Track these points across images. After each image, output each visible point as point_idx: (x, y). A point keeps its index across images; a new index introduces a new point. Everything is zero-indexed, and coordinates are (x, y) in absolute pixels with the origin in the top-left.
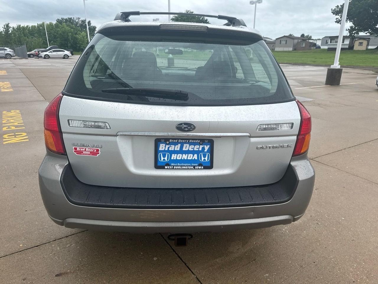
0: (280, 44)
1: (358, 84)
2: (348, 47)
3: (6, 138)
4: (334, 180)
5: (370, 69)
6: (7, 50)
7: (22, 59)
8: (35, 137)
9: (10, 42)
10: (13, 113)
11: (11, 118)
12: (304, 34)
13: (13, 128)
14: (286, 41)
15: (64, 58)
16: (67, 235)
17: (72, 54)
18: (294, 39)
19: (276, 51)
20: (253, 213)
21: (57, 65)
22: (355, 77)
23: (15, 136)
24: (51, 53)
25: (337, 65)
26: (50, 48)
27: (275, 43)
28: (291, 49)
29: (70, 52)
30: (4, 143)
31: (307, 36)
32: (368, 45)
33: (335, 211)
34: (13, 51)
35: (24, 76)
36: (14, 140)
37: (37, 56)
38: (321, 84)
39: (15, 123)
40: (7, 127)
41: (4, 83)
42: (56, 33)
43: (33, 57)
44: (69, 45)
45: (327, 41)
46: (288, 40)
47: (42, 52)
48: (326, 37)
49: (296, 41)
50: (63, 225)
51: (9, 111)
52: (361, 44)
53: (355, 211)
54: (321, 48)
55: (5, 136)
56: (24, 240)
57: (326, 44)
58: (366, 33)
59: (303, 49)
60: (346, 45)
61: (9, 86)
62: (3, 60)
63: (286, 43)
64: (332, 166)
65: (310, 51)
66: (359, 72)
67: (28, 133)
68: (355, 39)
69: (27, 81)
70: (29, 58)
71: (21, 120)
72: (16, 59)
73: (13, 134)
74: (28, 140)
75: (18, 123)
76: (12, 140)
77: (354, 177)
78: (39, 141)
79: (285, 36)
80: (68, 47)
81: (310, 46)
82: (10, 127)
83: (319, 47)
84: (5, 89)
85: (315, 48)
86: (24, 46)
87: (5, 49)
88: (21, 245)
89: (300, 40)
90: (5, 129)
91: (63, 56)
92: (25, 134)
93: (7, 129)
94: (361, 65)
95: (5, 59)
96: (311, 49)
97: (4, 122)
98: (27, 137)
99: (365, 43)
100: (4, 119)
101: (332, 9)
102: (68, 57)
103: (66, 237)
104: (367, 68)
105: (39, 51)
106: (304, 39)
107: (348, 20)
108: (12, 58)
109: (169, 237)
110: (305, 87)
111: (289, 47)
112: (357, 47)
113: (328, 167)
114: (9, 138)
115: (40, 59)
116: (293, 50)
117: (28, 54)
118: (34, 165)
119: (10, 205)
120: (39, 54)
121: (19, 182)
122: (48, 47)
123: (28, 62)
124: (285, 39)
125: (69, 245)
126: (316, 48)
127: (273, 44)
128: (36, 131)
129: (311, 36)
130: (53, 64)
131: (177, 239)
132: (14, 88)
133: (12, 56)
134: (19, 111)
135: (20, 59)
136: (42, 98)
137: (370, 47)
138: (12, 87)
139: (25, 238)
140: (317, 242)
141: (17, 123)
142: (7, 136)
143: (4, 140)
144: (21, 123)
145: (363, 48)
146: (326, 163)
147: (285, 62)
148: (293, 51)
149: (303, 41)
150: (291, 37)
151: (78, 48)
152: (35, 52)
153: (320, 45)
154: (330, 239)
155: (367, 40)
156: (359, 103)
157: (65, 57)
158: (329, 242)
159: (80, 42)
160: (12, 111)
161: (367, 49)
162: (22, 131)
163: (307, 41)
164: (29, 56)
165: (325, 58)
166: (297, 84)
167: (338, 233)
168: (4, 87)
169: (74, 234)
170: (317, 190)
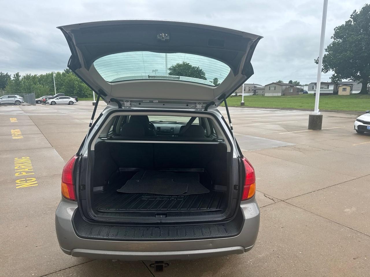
0: (270, 90)
1: (340, 128)
2: (333, 92)
3: (18, 183)
4: (299, 220)
5: (353, 113)
6: (17, 97)
7: (30, 105)
8: (43, 182)
9: (19, 89)
10: (23, 159)
11: (22, 165)
12: (291, 81)
13: (24, 174)
14: (275, 87)
15: (69, 104)
16: (70, 266)
17: (77, 101)
18: (282, 85)
19: (266, 96)
20: (211, 244)
21: (63, 112)
22: (337, 121)
23: (26, 181)
24: (57, 100)
25: (317, 112)
26: (57, 95)
27: (265, 89)
28: (280, 94)
29: (75, 99)
30: (17, 188)
31: (296, 82)
32: (351, 90)
33: (295, 246)
34: (22, 98)
35: (33, 123)
36: (26, 185)
37: (44, 102)
38: (304, 129)
39: (26, 169)
40: (19, 173)
41: (15, 131)
42: (63, 81)
43: (40, 103)
44: (75, 92)
45: (313, 86)
46: (277, 86)
47: (49, 99)
48: (312, 83)
49: (284, 87)
50: (70, 255)
51: (20, 158)
52: (344, 89)
53: (312, 246)
54: (308, 93)
55: (18, 181)
56: (35, 270)
57: (313, 89)
58: (349, 80)
59: (291, 94)
60: (331, 90)
61: (19, 134)
62: (13, 106)
63: (275, 90)
64: (300, 207)
65: (298, 96)
66: (341, 116)
67: (38, 178)
68: (339, 86)
69: (35, 128)
70: (37, 104)
71: (31, 166)
72: (24, 105)
73: (24, 179)
74: (37, 185)
75: (29, 169)
76: (23, 185)
77: (318, 216)
78: (47, 185)
79: (273, 83)
80: (73, 94)
81: (298, 92)
82: (22, 173)
83: (306, 93)
84: (16, 136)
85: (302, 93)
86: (33, 94)
87: (15, 96)
88: (33, 274)
89: (287, 87)
90: (17, 174)
91: (68, 103)
92: (34, 179)
93: (19, 174)
94: (344, 109)
95: (15, 105)
96: (298, 95)
97: (16, 168)
98: (37, 182)
99: (348, 88)
100: (15, 165)
101: (315, 60)
102: (73, 103)
103: (69, 268)
104: (350, 113)
105: (46, 98)
106: (292, 85)
107: (331, 68)
108: (21, 104)
109: (150, 266)
110: (289, 132)
111: (279, 92)
112: (341, 92)
113: (296, 208)
114: (21, 183)
115: (47, 105)
116: (282, 95)
117: (36, 101)
118: (43, 207)
119: (23, 241)
120: (46, 101)
121: (30, 222)
122: (55, 95)
123: (36, 109)
124: (274, 85)
125: (72, 274)
126: (304, 93)
127: (263, 90)
128: (44, 176)
129: (299, 82)
130: (59, 111)
131: (156, 266)
132: (24, 135)
133: (21, 102)
134: (29, 158)
135: (28, 105)
136: (49, 145)
137: (354, 92)
138: (23, 134)
139: (36, 269)
140: (275, 272)
141: (27, 169)
142: (20, 181)
143: (16, 185)
144: (31, 169)
145: (347, 93)
146: (294, 205)
147: (274, 107)
148: (282, 97)
149: (291, 87)
150: (280, 83)
151: (82, 94)
152: (43, 98)
153: (307, 91)
154: (286, 269)
155: (350, 86)
156: (336, 147)
157: (71, 103)
158: (285, 272)
159: (85, 90)
160: (22, 158)
161: (351, 94)
162: (31, 176)
163: (295, 87)
164: (37, 102)
165: (311, 103)
166: (282, 129)
167: (294, 265)
168: (15, 135)
169: (75, 266)
170: (283, 228)
